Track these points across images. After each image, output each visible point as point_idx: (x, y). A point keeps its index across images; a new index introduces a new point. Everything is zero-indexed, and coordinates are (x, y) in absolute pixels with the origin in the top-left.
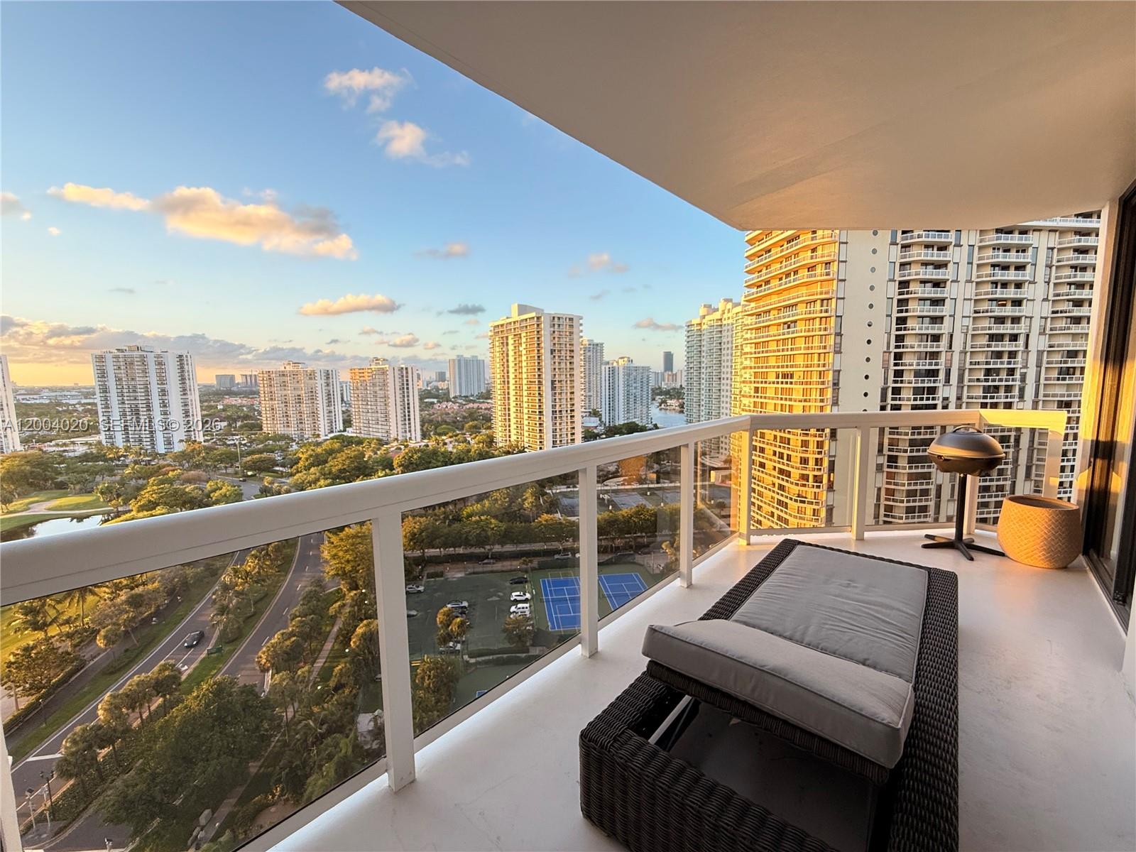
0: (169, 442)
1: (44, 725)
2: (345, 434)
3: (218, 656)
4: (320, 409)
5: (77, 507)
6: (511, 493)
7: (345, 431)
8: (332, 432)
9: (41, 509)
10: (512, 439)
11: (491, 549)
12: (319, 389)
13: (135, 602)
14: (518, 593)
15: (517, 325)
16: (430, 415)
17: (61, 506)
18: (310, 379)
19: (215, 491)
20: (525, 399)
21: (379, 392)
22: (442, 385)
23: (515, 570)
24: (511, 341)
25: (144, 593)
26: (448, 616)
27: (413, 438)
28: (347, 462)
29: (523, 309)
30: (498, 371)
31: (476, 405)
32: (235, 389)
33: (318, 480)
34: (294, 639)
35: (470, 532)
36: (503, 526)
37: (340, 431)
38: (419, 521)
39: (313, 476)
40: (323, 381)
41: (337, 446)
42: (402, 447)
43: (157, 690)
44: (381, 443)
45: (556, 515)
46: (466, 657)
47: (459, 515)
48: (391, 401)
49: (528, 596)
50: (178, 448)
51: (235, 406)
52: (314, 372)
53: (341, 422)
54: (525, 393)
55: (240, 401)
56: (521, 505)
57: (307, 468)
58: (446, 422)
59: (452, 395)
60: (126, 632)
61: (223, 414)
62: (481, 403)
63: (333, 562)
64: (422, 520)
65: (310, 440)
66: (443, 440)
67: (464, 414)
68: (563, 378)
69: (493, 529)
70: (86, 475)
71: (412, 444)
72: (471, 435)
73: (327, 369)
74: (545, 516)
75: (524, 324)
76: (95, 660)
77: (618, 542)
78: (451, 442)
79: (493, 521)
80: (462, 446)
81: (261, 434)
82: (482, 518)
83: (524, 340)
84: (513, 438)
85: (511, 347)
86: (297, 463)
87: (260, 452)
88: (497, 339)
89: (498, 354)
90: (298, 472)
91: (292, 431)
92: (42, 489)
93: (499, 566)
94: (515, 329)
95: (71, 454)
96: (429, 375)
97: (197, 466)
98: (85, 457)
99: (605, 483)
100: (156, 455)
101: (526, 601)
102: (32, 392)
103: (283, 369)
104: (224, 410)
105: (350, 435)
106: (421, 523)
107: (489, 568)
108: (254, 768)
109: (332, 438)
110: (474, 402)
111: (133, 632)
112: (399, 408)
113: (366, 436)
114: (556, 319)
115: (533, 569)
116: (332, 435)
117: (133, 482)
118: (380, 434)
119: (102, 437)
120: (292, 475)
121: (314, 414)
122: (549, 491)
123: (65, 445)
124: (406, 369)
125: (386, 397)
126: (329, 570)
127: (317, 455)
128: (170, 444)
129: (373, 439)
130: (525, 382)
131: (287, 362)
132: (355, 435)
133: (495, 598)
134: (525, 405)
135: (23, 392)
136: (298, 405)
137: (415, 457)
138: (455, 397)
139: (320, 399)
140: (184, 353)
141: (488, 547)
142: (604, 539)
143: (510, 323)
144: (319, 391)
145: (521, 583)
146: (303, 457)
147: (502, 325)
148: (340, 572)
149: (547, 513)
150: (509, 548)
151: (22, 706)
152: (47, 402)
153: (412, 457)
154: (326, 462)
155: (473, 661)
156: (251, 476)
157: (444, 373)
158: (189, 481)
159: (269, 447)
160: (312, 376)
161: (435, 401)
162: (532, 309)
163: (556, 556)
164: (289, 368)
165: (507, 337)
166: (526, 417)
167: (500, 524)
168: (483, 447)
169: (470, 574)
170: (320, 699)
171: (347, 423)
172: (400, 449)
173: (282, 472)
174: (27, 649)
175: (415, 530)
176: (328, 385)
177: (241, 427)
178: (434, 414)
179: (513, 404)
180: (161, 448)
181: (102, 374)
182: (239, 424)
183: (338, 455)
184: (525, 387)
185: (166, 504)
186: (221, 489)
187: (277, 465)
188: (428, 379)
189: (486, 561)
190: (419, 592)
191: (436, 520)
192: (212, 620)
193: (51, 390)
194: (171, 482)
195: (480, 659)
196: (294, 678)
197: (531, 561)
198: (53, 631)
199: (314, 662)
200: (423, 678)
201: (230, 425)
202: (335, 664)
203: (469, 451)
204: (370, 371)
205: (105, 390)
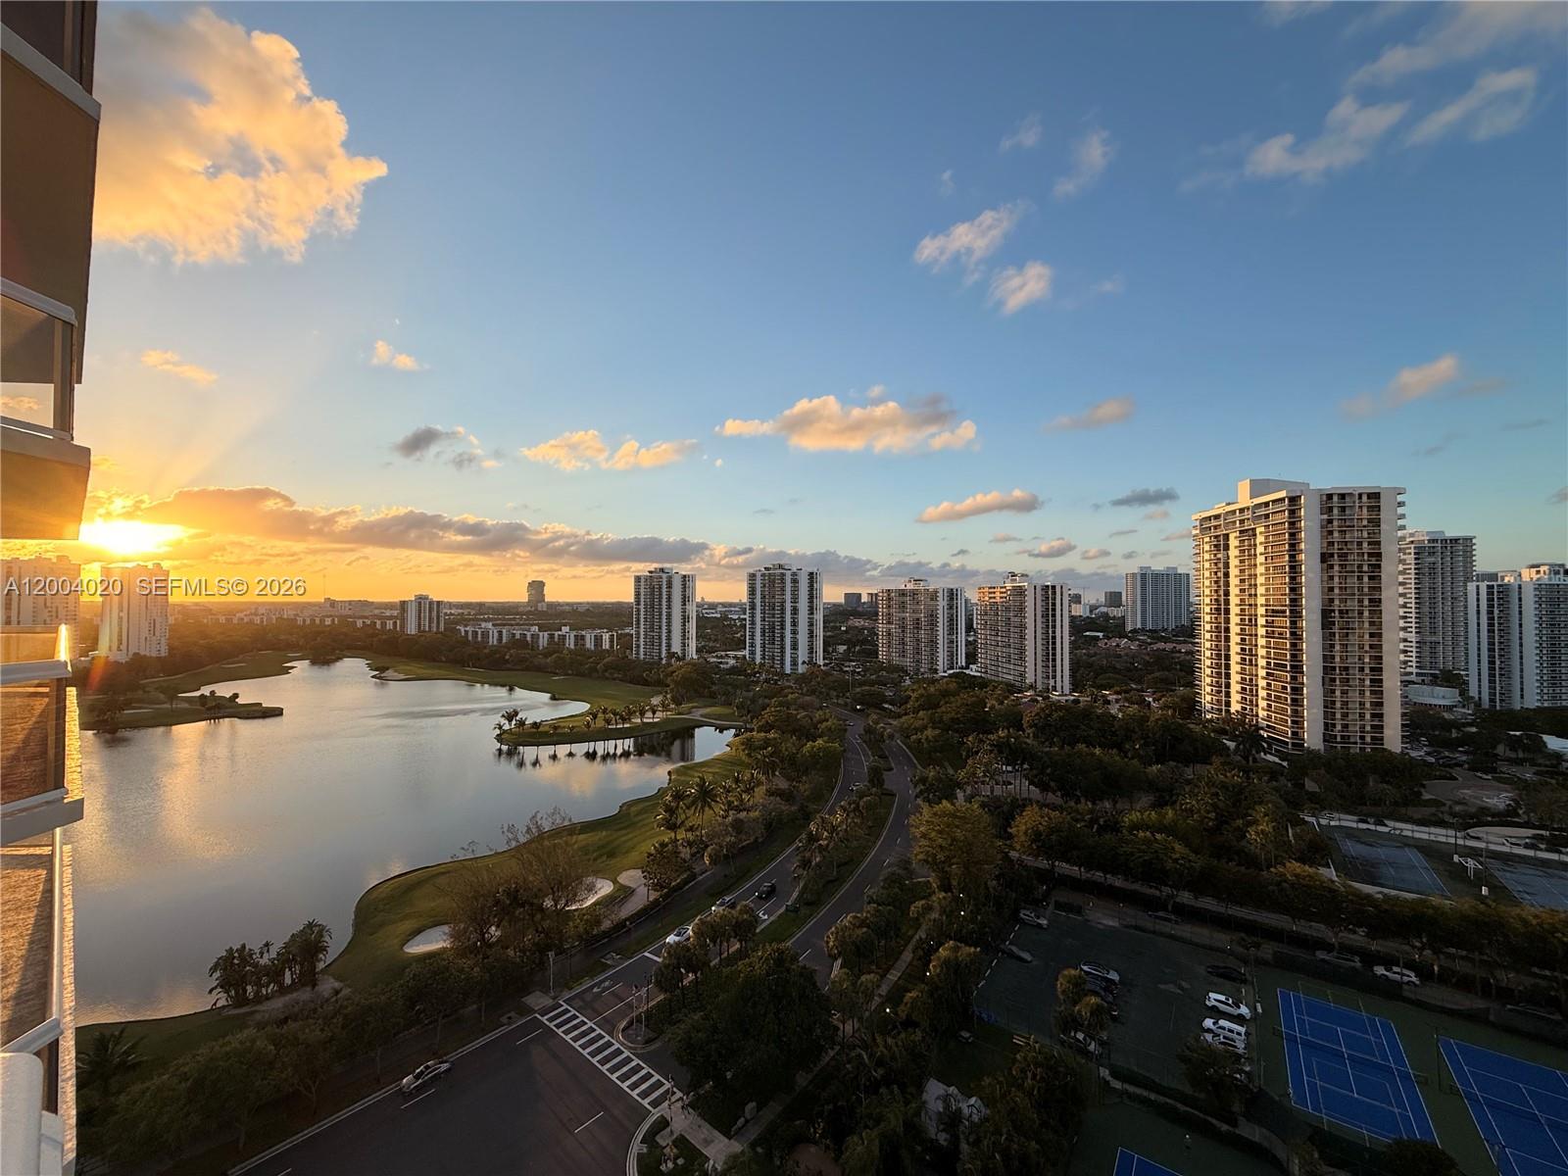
0: (794, 663)
1: (660, 925)
2: (967, 672)
3: (794, 916)
4: (940, 638)
5: (719, 717)
6: (1221, 805)
7: (967, 668)
8: (952, 668)
9: (697, 715)
10: (1233, 710)
11: (1173, 896)
12: (940, 612)
13: (738, 825)
14: (1222, 998)
15: (1248, 515)
16: (1089, 655)
17: (710, 715)
18: (932, 599)
19: (821, 722)
20: (1262, 642)
21: (1012, 619)
22: (1115, 612)
23: (1218, 950)
24: (1233, 542)
25: (745, 820)
26: (1076, 985)
27: (1059, 688)
28: (962, 710)
29: (1258, 486)
30: (1207, 592)
31: (1169, 646)
32: (860, 609)
33: (925, 728)
34: (865, 930)
35: (1132, 854)
36: (1199, 862)
37: (962, 668)
38: (1048, 815)
39: (921, 722)
40: (945, 603)
41: (953, 686)
42: (1040, 699)
43: (735, 932)
44: (1011, 688)
45: (1322, 870)
46: (1104, 1073)
47: (1117, 823)
48: (1029, 633)
49: (1244, 1010)
50: (801, 669)
51: (857, 627)
52: (936, 592)
53: (964, 655)
54: (1261, 631)
55: (862, 623)
56: (1241, 834)
57: (916, 711)
58: (1115, 668)
59: (1129, 628)
60: (726, 857)
61: (845, 637)
62: (1180, 642)
63: (923, 842)
64: (1053, 814)
65: (925, 676)
66: (1104, 696)
67: (1147, 658)
68: (1353, 605)
69: (1176, 861)
70: (729, 688)
71: (1055, 696)
72: (1154, 693)
73: (952, 587)
74: (1295, 866)
75: (1262, 511)
76: (704, 875)
77: (1506, 978)
78: (1117, 701)
79: (1177, 846)
80: (1133, 709)
81: (875, 662)
82: (1158, 836)
83: (1260, 539)
84: (1235, 707)
85: (1233, 552)
86: (906, 703)
87: (872, 684)
88: (1207, 539)
89: (1207, 565)
90: (906, 714)
91: (908, 662)
92: (701, 696)
93: (1186, 930)
94: (1242, 522)
95: (725, 666)
96: (1094, 597)
97: (813, 692)
98: (733, 670)
99: (1471, 832)
100: (783, 675)
101: (1239, 1019)
102: (713, 606)
103: (903, 587)
104: (846, 632)
105: (972, 673)
106: (1050, 818)
107: (1167, 928)
108: (802, 1080)
109: (950, 676)
110: (1166, 640)
111: (732, 857)
112: (1039, 642)
113: (993, 678)
114: (1335, 498)
115: (1260, 962)
116: (951, 672)
117: (760, 701)
118: (1011, 677)
119: (746, 652)
120: (899, 716)
121: (933, 643)
122: (1312, 820)
123: (721, 657)
124: (1054, 587)
125: (1023, 627)
126: (918, 852)
127: (930, 696)
128: (795, 664)
129: (1002, 682)
130: (1261, 611)
131: (907, 579)
132: (979, 674)
133: (1171, 988)
134: (1262, 652)
135: (706, 606)
136: (916, 631)
137: (1055, 715)
138: (1134, 631)
139: (940, 624)
140: (815, 570)
141: (1167, 890)
142: (1462, 958)
143: (1234, 512)
144: (940, 616)
145: (1234, 980)
146: (914, 695)
147: (1217, 517)
148: (930, 859)
149: (1302, 860)
150: (1208, 903)
151: (651, 899)
152: (719, 616)
153: (1049, 715)
154: (937, 706)
155: (1117, 1085)
156: (859, 710)
157: (1121, 593)
158: (803, 707)
159: (882, 679)
160: (934, 596)
161: (1101, 635)
162: (1279, 485)
163: (1321, 955)
164: (910, 586)
165: (1227, 537)
166: (1262, 673)
167: (1192, 857)
168: (1173, 716)
169: (1127, 927)
170: (886, 1026)
171: (971, 658)
172: (1038, 702)
173: (891, 710)
174: (663, 845)
175: (1041, 828)
176: (951, 608)
177: (859, 652)
178: (1095, 654)
179: (1235, 649)
180: (788, 671)
181: (752, 591)
182: (858, 648)
183: (952, 699)
184: (1261, 621)
185: (779, 728)
186: (827, 721)
187: (886, 702)
188: (1093, 602)
189: (1161, 914)
190: (1039, 926)
191: (1077, 821)
192: (794, 872)
193: (724, 605)
194: (788, 705)
195: (1131, 1089)
196: (856, 982)
197: (1258, 946)
198: (681, 835)
199: (887, 971)
200: (1023, 1071)
201: (849, 649)
202: (910, 986)
203: (1145, 719)
204: (1004, 590)
205: (753, 607)
